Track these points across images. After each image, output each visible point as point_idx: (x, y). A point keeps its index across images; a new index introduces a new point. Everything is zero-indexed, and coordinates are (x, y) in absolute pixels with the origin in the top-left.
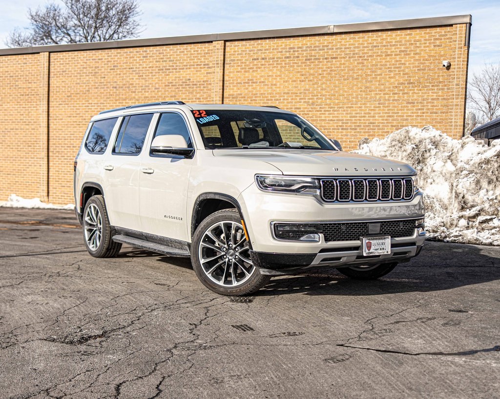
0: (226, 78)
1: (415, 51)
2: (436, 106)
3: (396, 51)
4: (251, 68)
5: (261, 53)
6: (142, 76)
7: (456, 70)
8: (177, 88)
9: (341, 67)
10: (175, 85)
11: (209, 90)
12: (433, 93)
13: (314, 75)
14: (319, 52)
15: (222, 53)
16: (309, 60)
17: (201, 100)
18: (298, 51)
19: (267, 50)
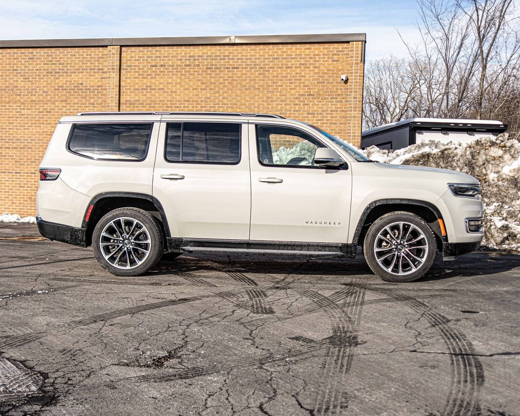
0: (123, 84)
1: (315, 64)
2: (335, 117)
3: (296, 64)
4: (149, 75)
5: (160, 60)
6: (29, 78)
7: (353, 84)
8: (69, 92)
9: (242, 77)
10: (66, 89)
11: (104, 95)
12: (331, 105)
13: (215, 84)
14: (220, 61)
15: (118, 59)
16: (210, 68)
18: (198, 59)
19: (166, 57)
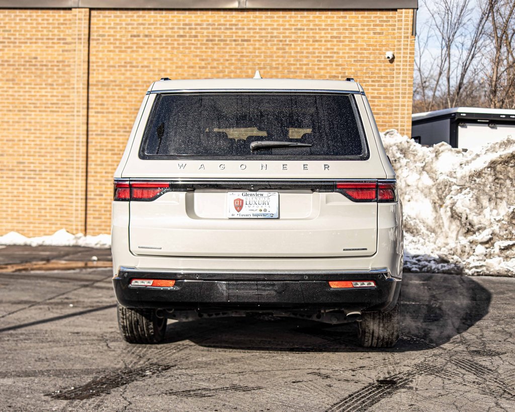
0: (92, 59)
1: (351, 37)
2: (378, 106)
3: (327, 37)
4: (129, 48)
5: (144, 28)
7: (401, 64)
8: (17, 69)
9: (255, 53)
10: (13, 65)
11: (65, 73)
12: (373, 89)
13: (218, 60)
14: (225, 31)
15: (87, 25)
16: (212, 41)
17: (55, 87)
18: (196, 29)
19: (152, 24)
